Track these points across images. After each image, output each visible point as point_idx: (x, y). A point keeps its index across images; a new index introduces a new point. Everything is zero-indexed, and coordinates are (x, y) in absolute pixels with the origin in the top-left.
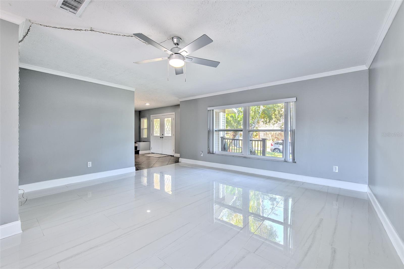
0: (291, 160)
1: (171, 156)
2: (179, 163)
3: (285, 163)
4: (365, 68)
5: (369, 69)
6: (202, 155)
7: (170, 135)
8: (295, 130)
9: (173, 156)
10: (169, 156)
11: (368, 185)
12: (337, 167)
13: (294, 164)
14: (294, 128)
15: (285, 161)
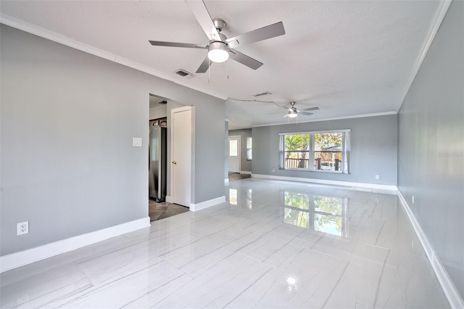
0: (347, 172)
1: (237, 173)
2: (252, 178)
3: (343, 174)
4: (395, 113)
5: (398, 114)
6: (273, 171)
7: (236, 155)
8: (349, 151)
9: (239, 173)
10: (235, 173)
11: (397, 186)
12: (378, 176)
13: (349, 175)
14: (349, 150)
15: (343, 173)
